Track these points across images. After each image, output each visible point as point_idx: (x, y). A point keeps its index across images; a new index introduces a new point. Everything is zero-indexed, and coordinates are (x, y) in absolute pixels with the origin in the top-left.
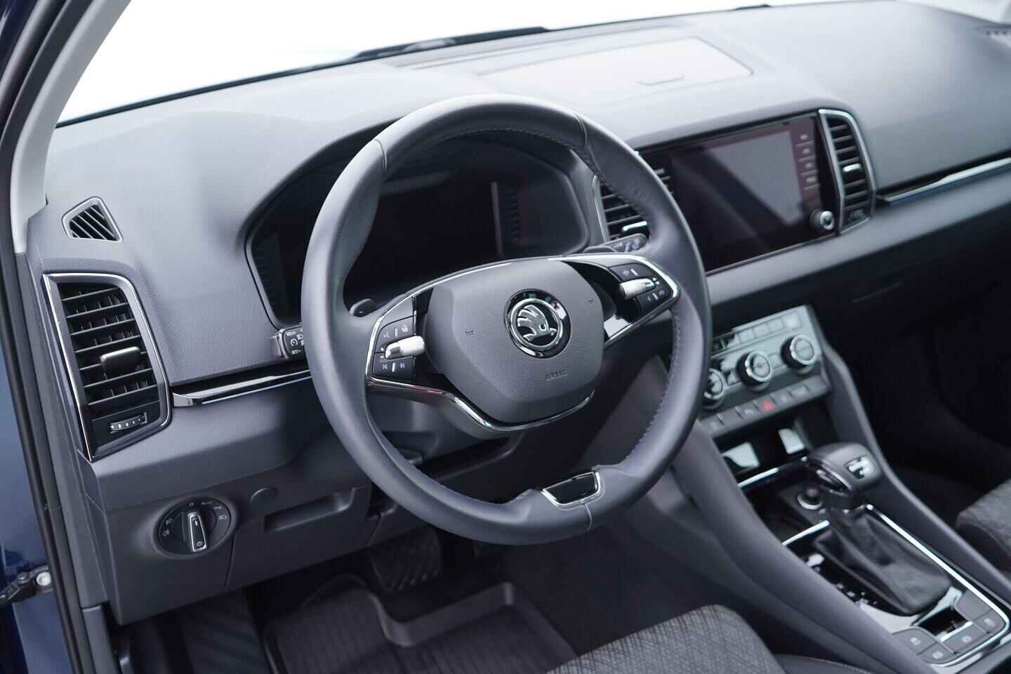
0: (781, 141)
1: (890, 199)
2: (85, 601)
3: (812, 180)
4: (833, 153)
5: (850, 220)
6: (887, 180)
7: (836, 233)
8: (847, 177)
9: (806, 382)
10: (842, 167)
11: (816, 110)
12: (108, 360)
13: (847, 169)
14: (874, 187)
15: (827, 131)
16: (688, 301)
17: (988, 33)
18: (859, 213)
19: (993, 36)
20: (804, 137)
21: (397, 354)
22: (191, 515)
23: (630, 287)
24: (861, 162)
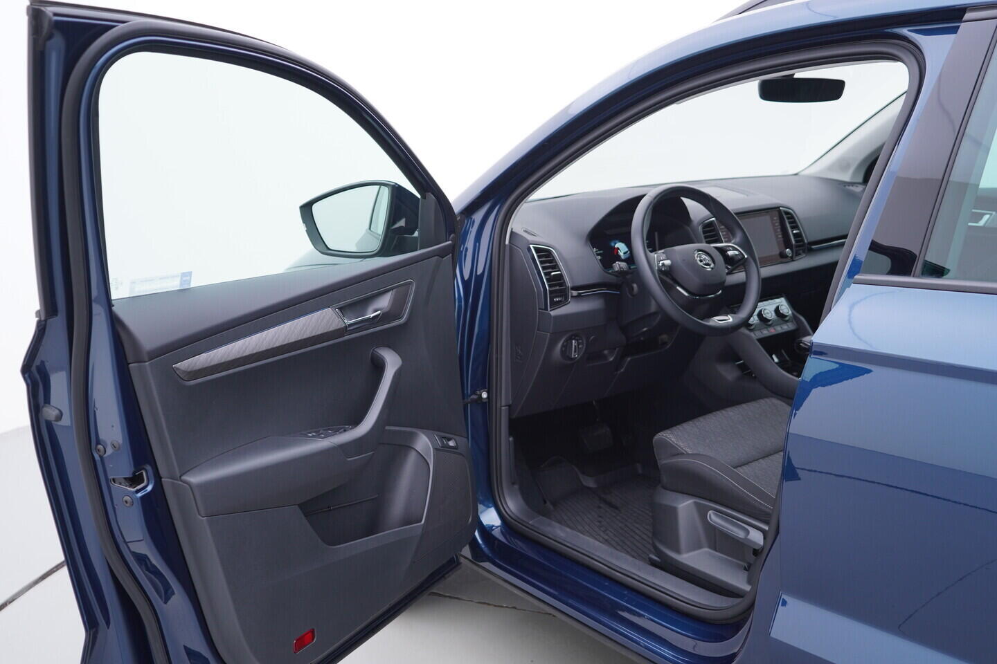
0: (766, 219)
1: (813, 247)
2: (503, 404)
3: (780, 236)
4: (788, 226)
5: (798, 254)
6: (812, 239)
7: (792, 259)
8: (795, 235)
9: (788, 324)
10: (792, 231)
11: (779, 207)
12: (554, 275)
13: (794, 232)
14: (806, 241)
15: (785, 216)
16: (751, 260)
17: (845, 186)
18: (801, 252)
19: (847, 187)
20: (775, 218)
21: (663, 264)
22: (574, 341)
23: (730, 253)
24: (799, 229)
